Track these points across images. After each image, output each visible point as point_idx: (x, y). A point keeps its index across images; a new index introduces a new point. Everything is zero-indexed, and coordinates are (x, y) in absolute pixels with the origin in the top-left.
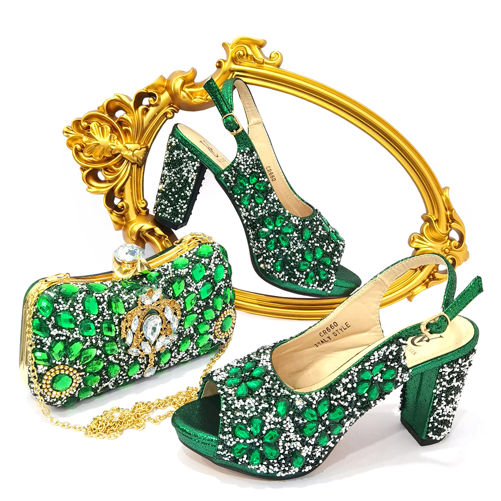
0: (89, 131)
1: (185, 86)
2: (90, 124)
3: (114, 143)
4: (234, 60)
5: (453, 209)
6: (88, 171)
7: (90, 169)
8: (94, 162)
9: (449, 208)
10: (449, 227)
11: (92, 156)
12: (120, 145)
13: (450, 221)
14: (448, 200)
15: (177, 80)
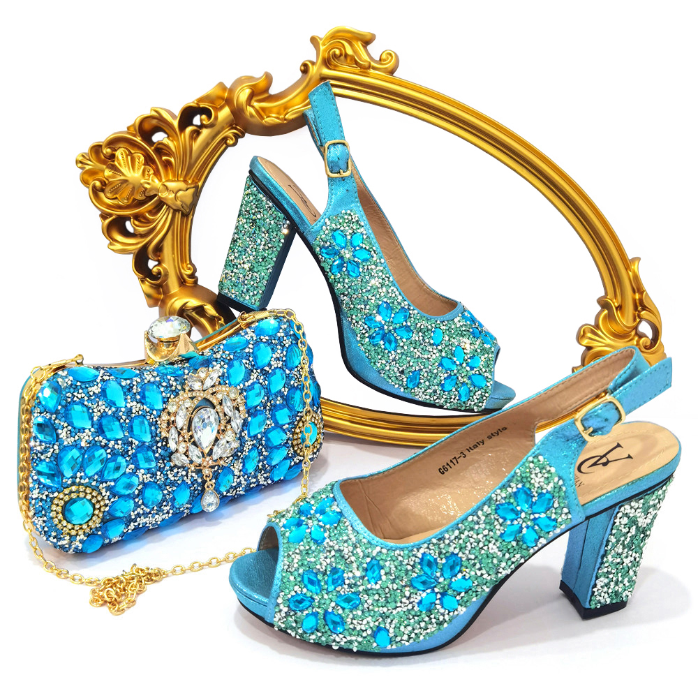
0: (114, 161)
1: (255, 98)
2: (116, 151)
3: (148, 180)
4: (327, 63)
5: (644, 291)
6: (111, 219)
7: (114, 217)
8: (120, 207)
9: (638, 288)
10: (638, 318)
11: (116, 198)
12: (157, 183)
13: (639, 308)
14: (636, 278)
15: (242, 89)
